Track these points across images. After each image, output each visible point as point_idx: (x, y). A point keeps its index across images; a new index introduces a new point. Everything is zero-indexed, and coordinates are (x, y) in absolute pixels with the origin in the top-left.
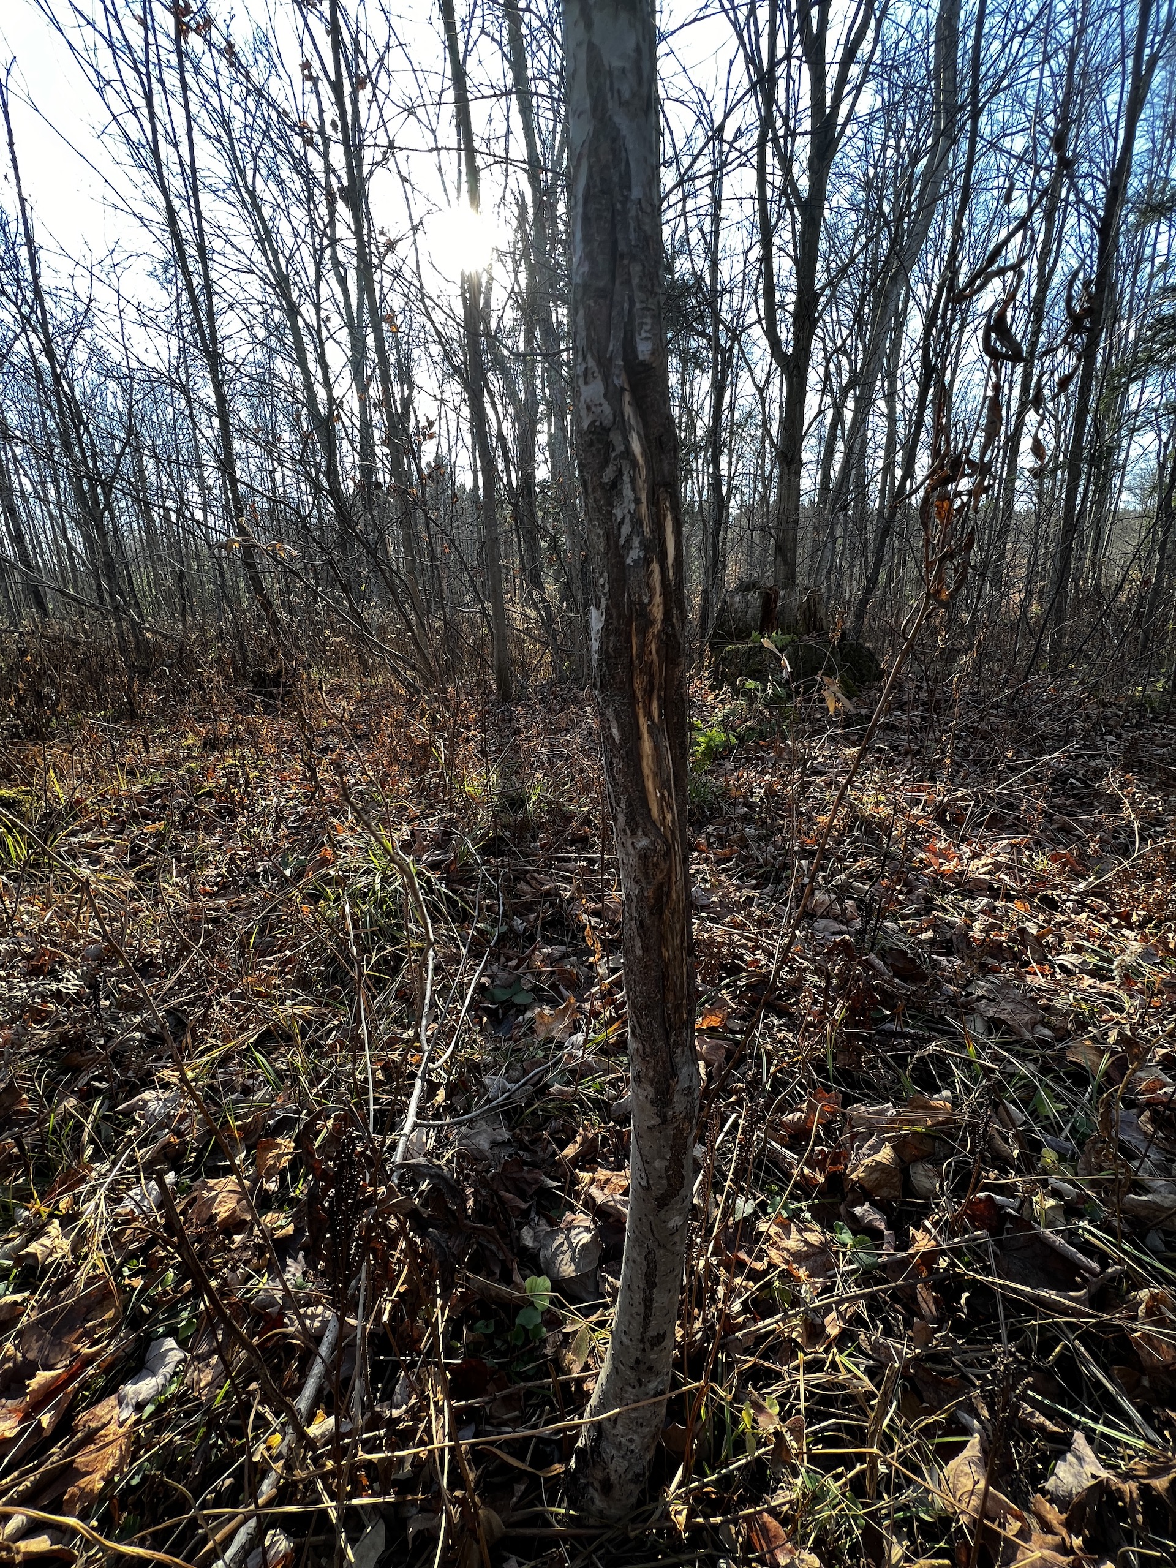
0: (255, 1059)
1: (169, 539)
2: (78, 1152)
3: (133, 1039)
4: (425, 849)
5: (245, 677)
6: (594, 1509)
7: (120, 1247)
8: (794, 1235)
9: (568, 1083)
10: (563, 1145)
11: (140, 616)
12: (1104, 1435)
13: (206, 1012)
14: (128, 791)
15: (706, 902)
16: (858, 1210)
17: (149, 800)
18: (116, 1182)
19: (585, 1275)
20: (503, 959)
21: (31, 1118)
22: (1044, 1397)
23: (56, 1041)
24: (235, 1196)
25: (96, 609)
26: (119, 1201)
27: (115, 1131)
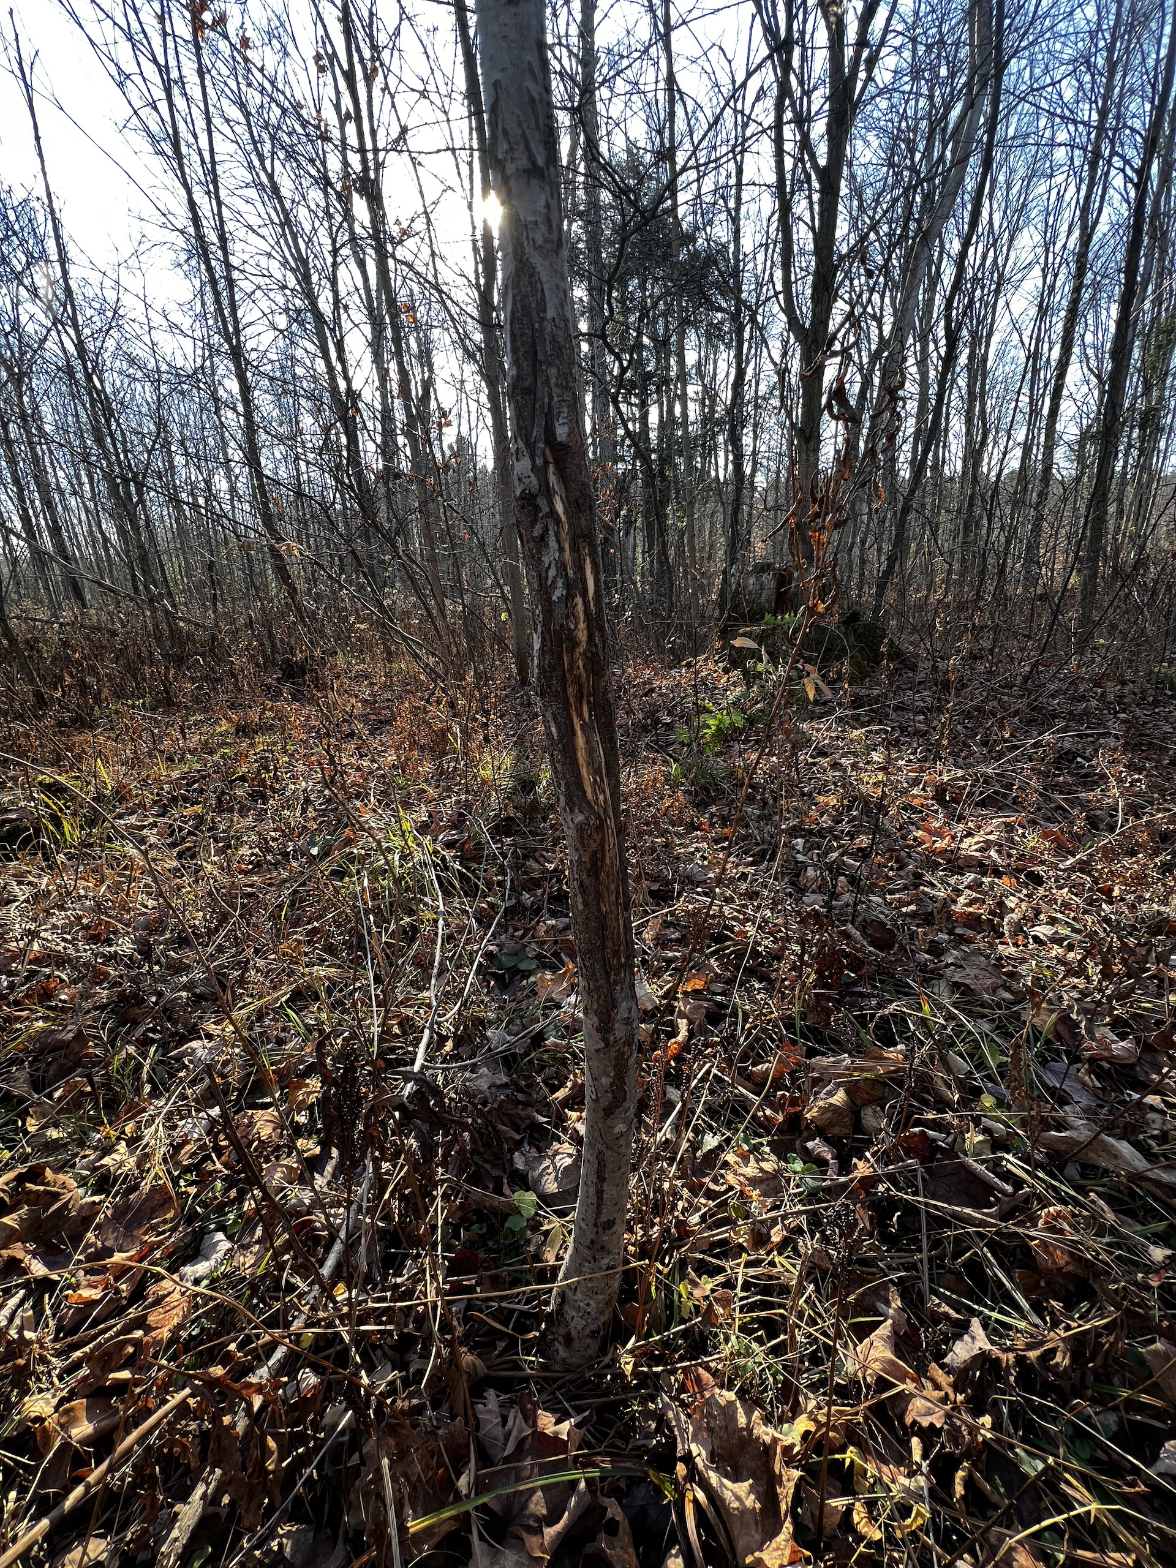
0: (287, 1016)
1: (198, 528)
2: (138, 1091)
3: (181, 998)
4: (442, 829)
5: (274, 665)
6: (559, 1358)
7: (178, 1164)
8: (752, 1162)
9: (563, 1037)
10: (554, 1089)
11: (174, 606)
12: (997, 1321)
13: (243, 974)
14: (169, 776)
15: (703, 878)
16: (810, 1145)
17: (188, 785)
18: (170, 1113)
19: (566, 1191)
20: (511, 930)
21: (98, 1062)
22: (952, 1292)
23: (115, 999)
24: (271, 1125)
25: (131, 600)
26: (174, 1127)
27: (168, 1073)
